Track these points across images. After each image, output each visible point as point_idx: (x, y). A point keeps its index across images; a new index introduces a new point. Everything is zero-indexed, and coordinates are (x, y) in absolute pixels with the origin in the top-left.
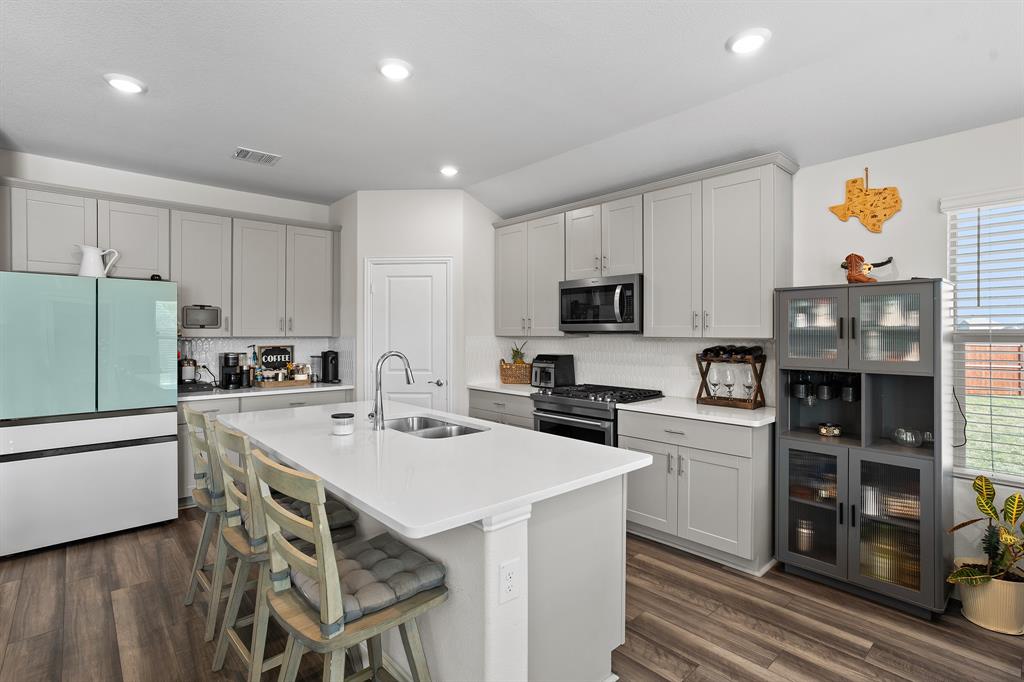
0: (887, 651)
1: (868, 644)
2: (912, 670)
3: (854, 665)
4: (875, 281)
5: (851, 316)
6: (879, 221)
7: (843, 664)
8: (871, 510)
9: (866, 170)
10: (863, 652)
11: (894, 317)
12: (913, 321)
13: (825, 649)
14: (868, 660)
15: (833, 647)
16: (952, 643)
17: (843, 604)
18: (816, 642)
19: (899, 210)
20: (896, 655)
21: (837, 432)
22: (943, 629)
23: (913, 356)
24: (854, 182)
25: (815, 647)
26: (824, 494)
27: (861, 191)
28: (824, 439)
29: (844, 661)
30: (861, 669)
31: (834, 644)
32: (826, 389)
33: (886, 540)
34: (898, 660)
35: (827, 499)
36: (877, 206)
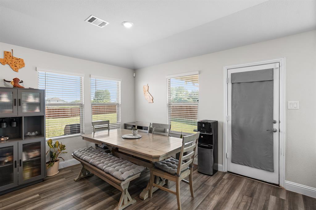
0: (43, 193)
1: (38, 195)
2: (51, 192)
3: (40, 202)
4: (24, 88)
5: (19, 98)
6: (17, 68)
7: (38, 203)
8: (24, 159)
9: (12, 50)
10: (39, 198)
11: (31, 99)
12: (37, 100)
13: (30, 205)
14: (42, 198)
15: (31, 203)
16: (51, 182)
17: (20, 193)
18: (26, 205)
19: (24, 67)
20: (45, 192)
21: (8, 138)
22: (47, 181)
23: (37, 110)
24: (8, 52)
25: (27, 206)
26: (6, 161)
27: (11, 56)
28: (3, 142)
29: (37, 203)
30: (43, 201)
31: (31, 202)
32: (5, 124)
33: (27, 167)
34: (47, 193)
35: (9, 162)
36: (16, 63)
